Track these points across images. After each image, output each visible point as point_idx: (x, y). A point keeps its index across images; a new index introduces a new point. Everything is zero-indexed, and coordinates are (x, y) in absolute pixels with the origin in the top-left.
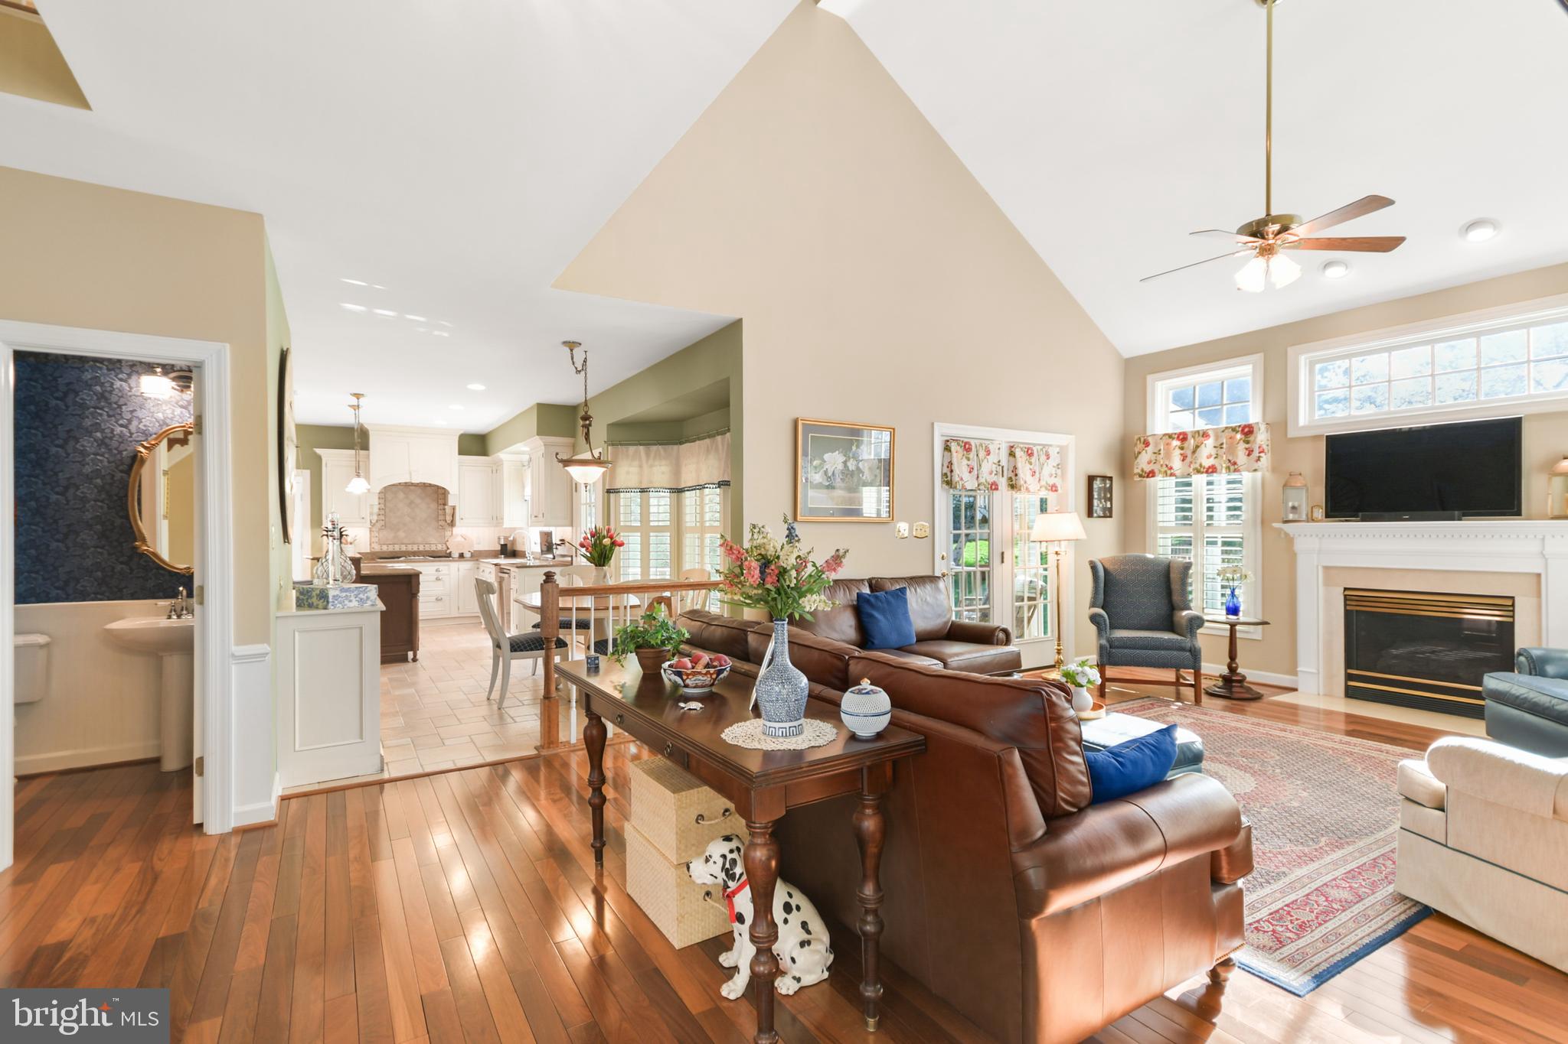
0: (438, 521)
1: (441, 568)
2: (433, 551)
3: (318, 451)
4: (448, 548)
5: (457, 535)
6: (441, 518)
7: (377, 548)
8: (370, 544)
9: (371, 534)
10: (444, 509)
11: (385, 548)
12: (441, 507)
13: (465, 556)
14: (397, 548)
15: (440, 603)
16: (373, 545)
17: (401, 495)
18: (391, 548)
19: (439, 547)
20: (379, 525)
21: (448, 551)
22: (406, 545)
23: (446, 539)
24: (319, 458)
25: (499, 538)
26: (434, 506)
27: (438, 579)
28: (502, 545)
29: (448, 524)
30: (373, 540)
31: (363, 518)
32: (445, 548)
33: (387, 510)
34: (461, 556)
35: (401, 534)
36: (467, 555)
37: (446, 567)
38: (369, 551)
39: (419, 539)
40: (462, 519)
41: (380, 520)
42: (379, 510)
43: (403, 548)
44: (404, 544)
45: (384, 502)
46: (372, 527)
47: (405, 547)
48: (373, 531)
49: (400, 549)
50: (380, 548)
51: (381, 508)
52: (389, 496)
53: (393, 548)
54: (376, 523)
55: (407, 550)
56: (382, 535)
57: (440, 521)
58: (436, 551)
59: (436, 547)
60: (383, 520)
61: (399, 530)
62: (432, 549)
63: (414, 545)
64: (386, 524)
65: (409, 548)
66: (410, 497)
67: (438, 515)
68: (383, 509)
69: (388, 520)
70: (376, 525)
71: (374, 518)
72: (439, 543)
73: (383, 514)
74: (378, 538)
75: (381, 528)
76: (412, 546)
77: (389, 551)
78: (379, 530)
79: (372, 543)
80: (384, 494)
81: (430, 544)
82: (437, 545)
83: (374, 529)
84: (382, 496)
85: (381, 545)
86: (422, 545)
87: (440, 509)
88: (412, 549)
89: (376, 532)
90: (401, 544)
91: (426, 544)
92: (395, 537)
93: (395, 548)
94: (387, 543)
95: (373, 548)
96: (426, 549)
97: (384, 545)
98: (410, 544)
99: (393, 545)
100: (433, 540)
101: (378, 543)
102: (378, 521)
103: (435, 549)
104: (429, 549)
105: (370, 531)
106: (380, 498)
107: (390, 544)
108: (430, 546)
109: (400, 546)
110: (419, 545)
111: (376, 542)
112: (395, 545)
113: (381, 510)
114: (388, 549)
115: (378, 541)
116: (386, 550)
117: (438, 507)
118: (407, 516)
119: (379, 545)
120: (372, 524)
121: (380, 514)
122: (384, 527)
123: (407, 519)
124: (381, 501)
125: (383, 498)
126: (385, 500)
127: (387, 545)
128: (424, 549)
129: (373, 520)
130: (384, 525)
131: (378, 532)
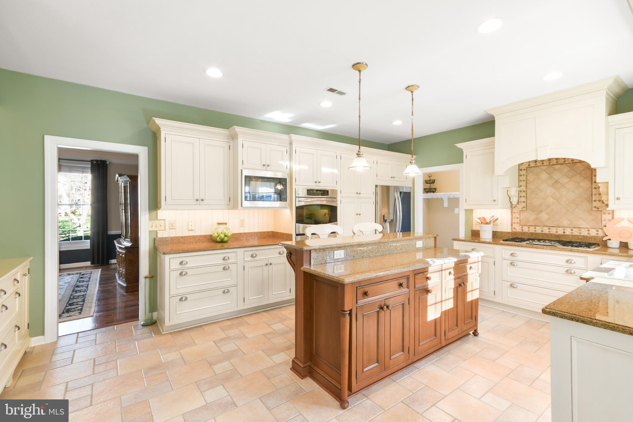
0: (591, 201)
1: (575, 259)
3: (459, 145)
5: (621, 219)
7: (518, 229)
8: (512, 225)
9: (512, 215)
10: (599, 188)
11: (526, 229)
12: (596, 185)
14: (539, 230)
16: (514, 226)
17: (544, 176)
18: (532, 230)
19: (593, 233)
20: (520, 207)
21: (605, 239)
24: (461, 151)
27: (568, 272)
29: (607, 205)
31: (494, 201)
33: (528, 192)
34: (624, 245)
35: (544, 216)
38: (510, 231)
39: (566, 223)
40: (618, 198)
41: (521, 202)
42: (520, 193)
43: (546, 231)
44: (547, 226)
45: (525, 185)
46: (513, 208)
47: (548, 230)
48: (515, 213)
49: (542, 231)
50: (522, 229)
51: (522, 190)
52: (531, 177)
53: (534, 229)
54: (517, 205)
55: (551, 233)
56: (522, 216)
57: (594, 202)
58: (588, 237)
59: (587, 232)
60: (524, 202)
61: (541, 212)
62: (581, 234)
63: (558, 228)
64: (526, 206)
65: (553, 231)
66: (555, 177)
67: (592, 195)
68: (524, 191)
69: (528, 202)
70: (518, 207)
71: (515, 200)
72: (592, 228)
73: (524, 197)
74: (519, 219)
75: (521, 210)
76: (557, 229)
77: (530, 233)
78: (520, 212)
79: (513, 224)
80: (525, 176)
81: (579, 228)
82: (590, 229)
83: (514, 210)
84: (522, 178)
85: (522, 226)
86: (569, 230)
87: (594, 187)
88: (557, 232)
89: (518, 213)
90: (543, 226)
91: (575, 228)
92: (536, 218)
93: (536, 229)
94: (528, 225)
95: (515, 228)
96: (574, 234)
97: (525, 227)
98: (554, 227)
99: (534, 227)
100: (583, 224)
101: (519, 224)
102: (520, 203)
103: (587, 235)
104: (579, 234)
105: (512, 212)
106: (521, 181)
107: (531, 226)
108: (580, 230)
109: (542, 228)
110: (565, 228)
111: (518, 223)
112: (536, 227)
113: (523, 192)
114: (529, 230)
115: (519, 222)
116: (528, 231)
117: (590, 185)
118: (550, 197)
119: (520, 225)
120: (513, 206)
121: (521, 197)
122: (525, 209)
123: (551, 200)
124: (522, 183)
125: (524, 181)
126: (526, 182)
127: (529, 226)
128: (572, 233)
129: (513, 202)
130: (525, 206)
131: (519, 213)
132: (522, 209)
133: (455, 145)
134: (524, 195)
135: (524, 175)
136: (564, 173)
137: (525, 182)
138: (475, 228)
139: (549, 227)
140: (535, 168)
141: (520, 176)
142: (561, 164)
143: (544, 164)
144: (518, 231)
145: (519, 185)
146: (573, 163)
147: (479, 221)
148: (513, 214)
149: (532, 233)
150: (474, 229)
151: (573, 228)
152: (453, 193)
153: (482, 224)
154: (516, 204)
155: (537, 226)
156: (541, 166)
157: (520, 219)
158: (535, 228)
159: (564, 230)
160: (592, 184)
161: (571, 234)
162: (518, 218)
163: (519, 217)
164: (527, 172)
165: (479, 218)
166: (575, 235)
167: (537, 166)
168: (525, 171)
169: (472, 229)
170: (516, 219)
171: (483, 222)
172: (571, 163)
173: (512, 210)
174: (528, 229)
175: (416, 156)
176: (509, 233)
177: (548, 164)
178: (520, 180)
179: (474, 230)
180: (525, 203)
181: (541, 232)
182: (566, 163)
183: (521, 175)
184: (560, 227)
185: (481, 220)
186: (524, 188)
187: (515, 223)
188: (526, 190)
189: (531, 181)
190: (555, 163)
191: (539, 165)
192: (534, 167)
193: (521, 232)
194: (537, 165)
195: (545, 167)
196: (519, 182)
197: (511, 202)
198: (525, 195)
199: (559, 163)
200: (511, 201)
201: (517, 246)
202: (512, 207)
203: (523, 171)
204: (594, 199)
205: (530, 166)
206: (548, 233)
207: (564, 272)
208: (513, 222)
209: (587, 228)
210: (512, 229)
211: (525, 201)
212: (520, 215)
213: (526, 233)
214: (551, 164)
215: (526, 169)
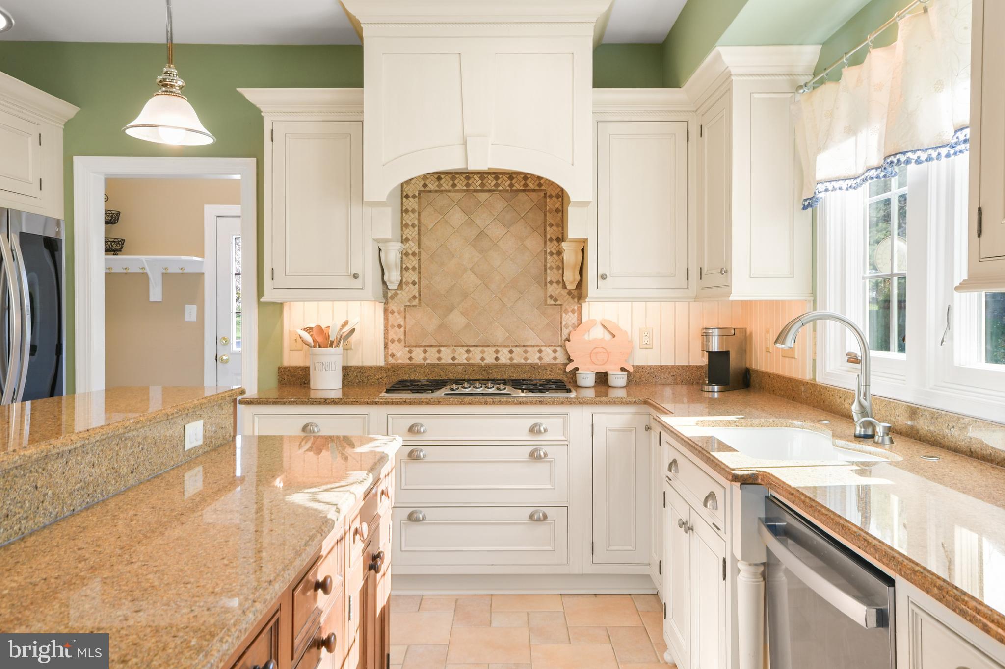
0: (545, 284)
1: (545, 422)
2: (533, 367)
3: (253, 95)
4: (570, 360)
5: (593, 323)
6: (552, 275)
7: (401, 356)
8: (386, 347)
9: (386, 318)
10: (559, 253)
11: (418, 356)
12: (552, 247)
13: (612, 381)
14: (446, 356)
15: (541, 530)
16: (392, 348)
17: (457, 217)
18: (432, 357)
19: (548, 356)
20: (405, 295)
21: (569, 368)
22: (468, 347)
23: (565, 332)
24: (255, 117)
25: (706, 335)
26: (534, 243)
27: (535, 456)
28: (711, 354)
29: (570, 293)
30: (392, 336)
31: (355, 276)
32: (561, 358)
33: (423, 256)
34: (602, 379)
35: (457, 319)
36: (618, 379)
37: (559, 421)
38: (382, 363)
39: (499, 335)
40: (604, 277)
41: (407, 283)
42: (404, 258)
43: (462, 357)
44: (463, 346)
45: (417, 237)
46: (390, 301)
47: (466, 355)
48: (393, 312)
49: (454, 358)
50: (409, 355)
51: (410, 252)
52: (429, 219)
53: (437, 355)
54: (399, 292)
55: (471, 361)
56: (411, 322)
57: (548, 285)
58: (540, 367)
59: (538, 355)
60: (414, 283)
61: (451, 310)
62: (528, 361)
63: (486, 349)
64: (420, 295)
65: (476, 356)
66: (478, 221)
67: (546, 270)
68: (414, 254)
69: (424, 282)
70: (399, 296)
71: (393, 277)
72: (545, 346)
73: (414, 268)
74: (402, 329)
75: (408, 304)
76: (483, 352)
77: (428, 364)
78: (405, 309)
79: (390, 343)
80: (416, 214)
81: (524, 346)
82: (543, 349)
83: (392, 306)
84: (411, 218)
85: (410, 347)
86: (506, 351)
87: (548, 251)
88: (483, 359)
89: (399, 313)
90: (456, 346)
91: (516, 346)
92: (441, 327)
93: (441, 355)
94: (424, 344)
95: (393, 355)
96: (515, 361)
97: (418, 349)
98: (477, 346)
99: (437, 349)
100: (532, 338)
101: (403, 342)
102: (404, 286)
103: (537, 361)
104: (523, 361)
105: (386, 311)
106: (407, 225)
107: (431, 346)
108: (526, 352)
109: (454, 351)
110: (499, 349)
111: (399, 340)
112: (442, 349)
113: (411, 257)
114: (425, 359)
115: (402, 337)
116: (423, 361)
117: (543, 245)
118: (469, 272)
119: (405, 347)
120: (389, 294)
121: (407, 269)
122: (416, 302)
123: (470, 279)
124: (411, 233)
125: (413, 226)
126: (419, 230)
127: (425, 346)
128: (511, 359)
129: (391, 282)
130: (417, 295)
131: (403, 314)
132: (409, 301)
133: (238, 89)
134: (413, 264)
135: (413, 211)
136: (496, 214)
137: (416, 229)
138: (293, 359)
139: (467, 346)
140: (437, 194)
141: (403, 211)
142: (490, 191)
143: (457, 188)
144: (400, 361)
145: (402, 236)
146: (512, 191)
147: (307, 337)
148: (390, 315)
149: (433, 365)
150: (286, 363)
151: (513, 346)
152: (183, 258)
153: (315, 347)
154: (396, 287)
155: (444, 346)
156: (449, 191)
157: (405, 328)
158: (439, 352)
159: (497, 352)
160: (545, 243)
161: (509, 362)
162: (400, 326)
163: (402, 323)
164: (419, 203)
165: (309, 330)
166: (516, 364)
167: (442, 191)
168: (416, 199)
169: (279, 365)
170: (396, 329)
171: (320, 339)
172: (508, 190)
173: (386, 304)
174: (423, 355)
175: (79, 109)
176: (380, 368)
177: (465, 188)
178: (404, 222)
179: (285, 368)
180: (417, 286)
181: (451, 361)
182: (500, 191)
183: (407, 211)
184: (488, 346)
185: (311, 336)
186: (413, 246)
187: (393, 341)
188: (419, 252)
189: (430, 228)
190: (479, 188)
191: (447, 188)
192: (436, 191)
193: (408, 365)
194: (442, 188)
195: (458, 196)
196: (402, 230)
197: (384, 283)
198: (417, 266)
199: (486, 188)
200: (386, 278)
201: (427, 403)
202: (386, 296)
203: (410, 199)
204: (549, 279)
205: (428, 189)
206: (465, 361)
207: (526, 457)
208: (390, 338)
209: (538, 346)
210: (386, 357)
211: (417, 280)
212: (405, 318)
213: (420, 366)
214: (471, 188)
215: (419, 194)
